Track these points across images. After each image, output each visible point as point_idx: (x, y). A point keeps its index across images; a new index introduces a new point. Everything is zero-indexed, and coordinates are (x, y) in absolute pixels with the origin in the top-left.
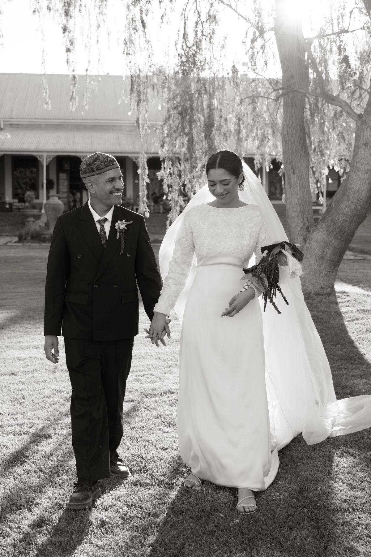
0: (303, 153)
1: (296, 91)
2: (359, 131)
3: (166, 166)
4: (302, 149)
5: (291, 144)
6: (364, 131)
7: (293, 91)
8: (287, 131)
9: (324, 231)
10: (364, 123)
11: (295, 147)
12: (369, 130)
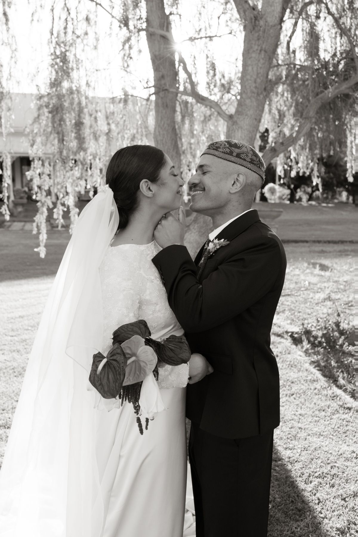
0: (174, 154)
1: (166, 90)
2: (230, 132)
3: (35, 166)
4: (174, 150)
5: (163, 144)
6: (235, 131)
7: (163, 90)
8: (159, 132)
9: (197, 232)
10: (235, 124)
11: (166, 147)
12: (240, 131)
